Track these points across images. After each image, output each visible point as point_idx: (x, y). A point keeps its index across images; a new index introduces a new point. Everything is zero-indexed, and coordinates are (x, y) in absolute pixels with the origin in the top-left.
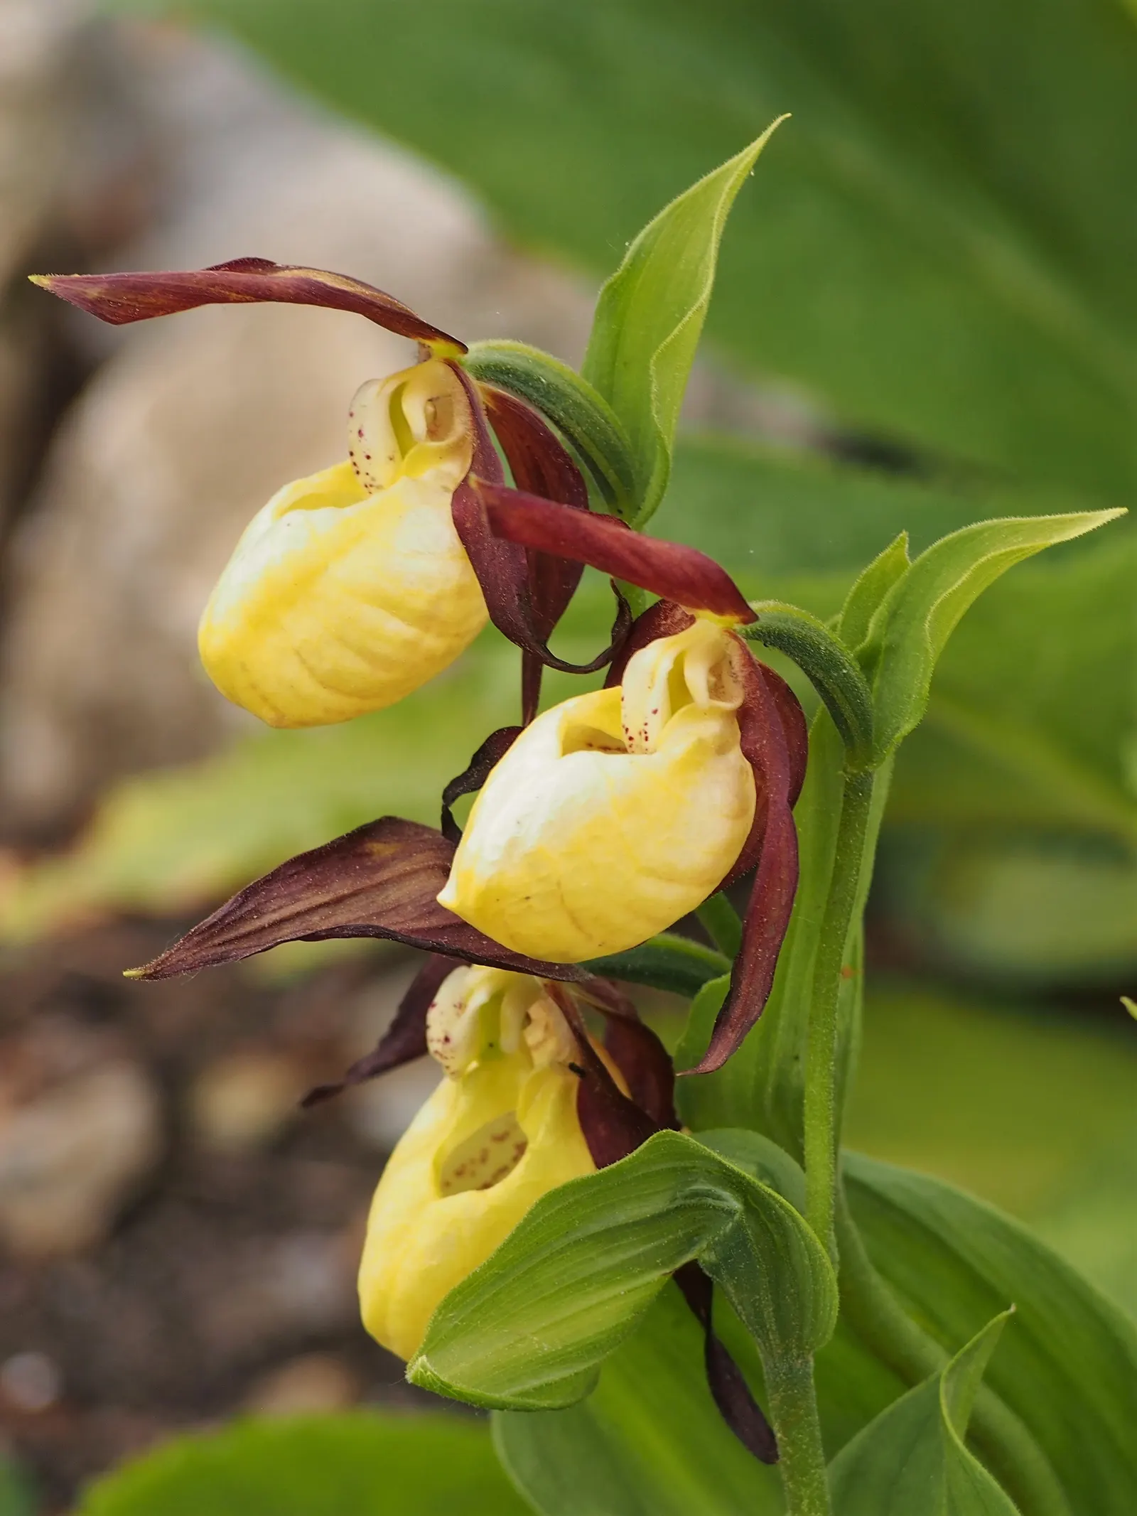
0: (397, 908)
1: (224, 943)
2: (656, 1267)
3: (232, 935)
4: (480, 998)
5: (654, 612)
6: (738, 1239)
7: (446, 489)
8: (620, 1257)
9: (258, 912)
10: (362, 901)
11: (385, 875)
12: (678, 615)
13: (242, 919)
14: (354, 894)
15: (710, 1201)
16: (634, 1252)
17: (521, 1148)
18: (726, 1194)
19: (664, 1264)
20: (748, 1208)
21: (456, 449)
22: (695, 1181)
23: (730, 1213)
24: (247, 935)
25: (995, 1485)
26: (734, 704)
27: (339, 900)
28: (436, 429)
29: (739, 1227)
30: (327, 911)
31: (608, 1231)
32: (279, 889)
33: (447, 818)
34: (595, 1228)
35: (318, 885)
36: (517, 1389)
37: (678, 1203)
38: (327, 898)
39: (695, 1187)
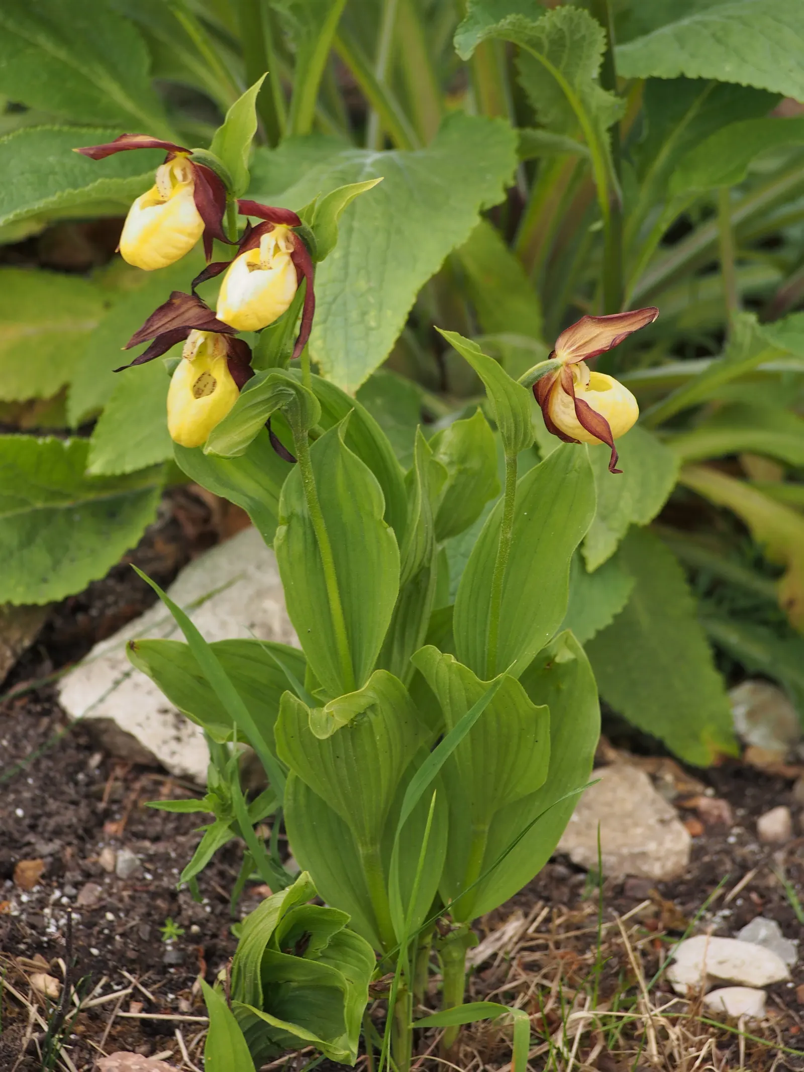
0: (189, 319)
1: (144, 336)
2: (267, 412)
3: (146, 333)
4: (200, 341)
5: (260, 226)
6: (294, 402)
7: (189, 195)
8: (259, 410)
9: (152, 326)
10: (179, 318)
11: (182, 310)
12: (269, 226)
13: (148, 328)
14: (177, 317)
15: (285, 392)
16: (261, 409)
17: (214, 383)
18: (289, 389)
19: (270, 411)
20: (297, 393)
21: (189, 184)
22: (279, 387)
23: (292, 394)
24: (149, 334)
25: (360, 460)
26: (291, 251)
27: (174, 319)
28: (185, 177)
29: (294, 399)
30: (170, 323)
31: (256, 404)
32: (155, 318)
33: (194, 293)
34: (251, 404)
35: (165, 315)
36: (231, 453)
37: (275, 394)
38: (169, 319)
39: (279, 389)
